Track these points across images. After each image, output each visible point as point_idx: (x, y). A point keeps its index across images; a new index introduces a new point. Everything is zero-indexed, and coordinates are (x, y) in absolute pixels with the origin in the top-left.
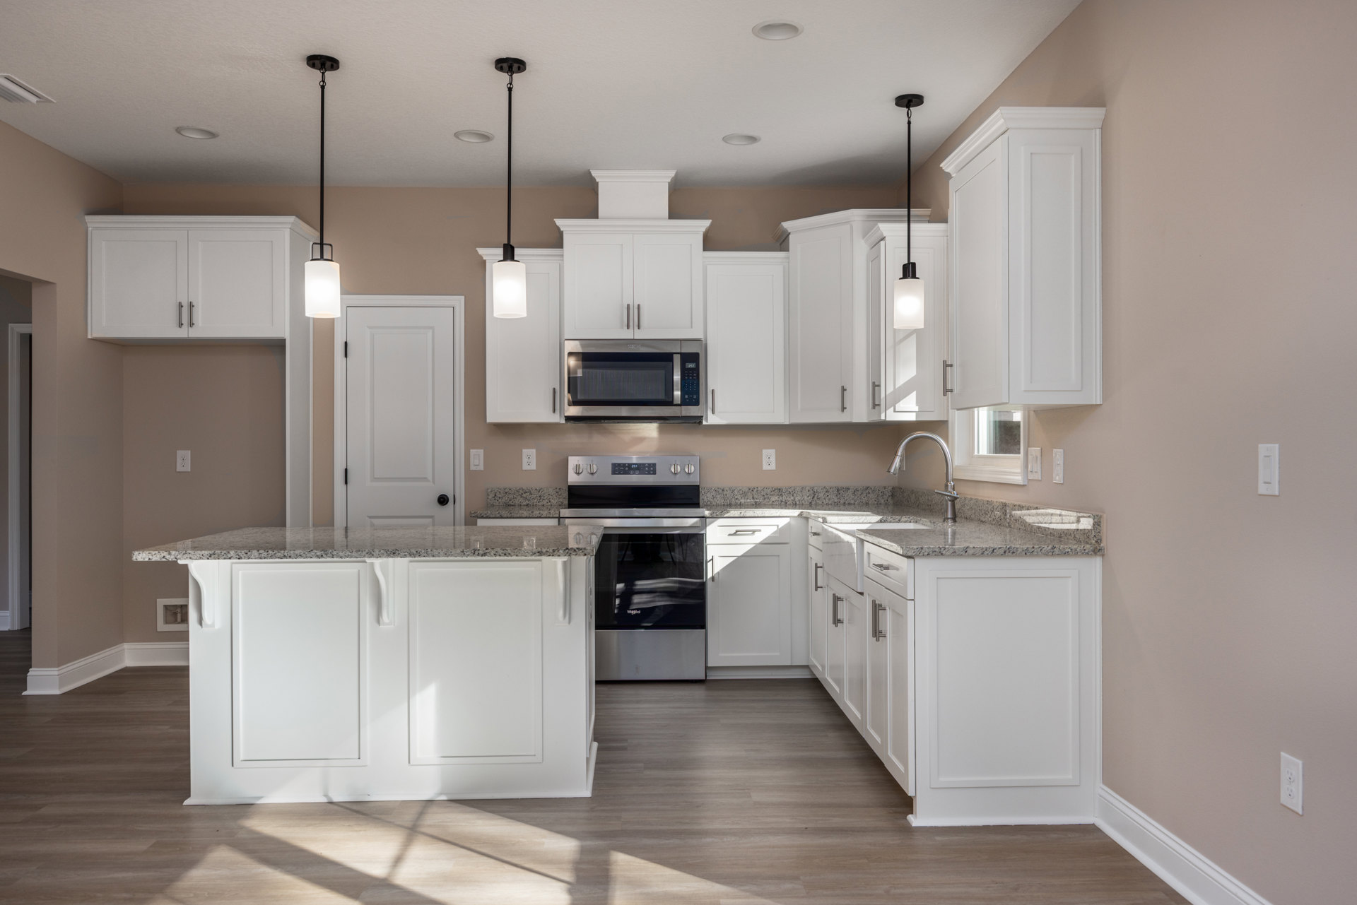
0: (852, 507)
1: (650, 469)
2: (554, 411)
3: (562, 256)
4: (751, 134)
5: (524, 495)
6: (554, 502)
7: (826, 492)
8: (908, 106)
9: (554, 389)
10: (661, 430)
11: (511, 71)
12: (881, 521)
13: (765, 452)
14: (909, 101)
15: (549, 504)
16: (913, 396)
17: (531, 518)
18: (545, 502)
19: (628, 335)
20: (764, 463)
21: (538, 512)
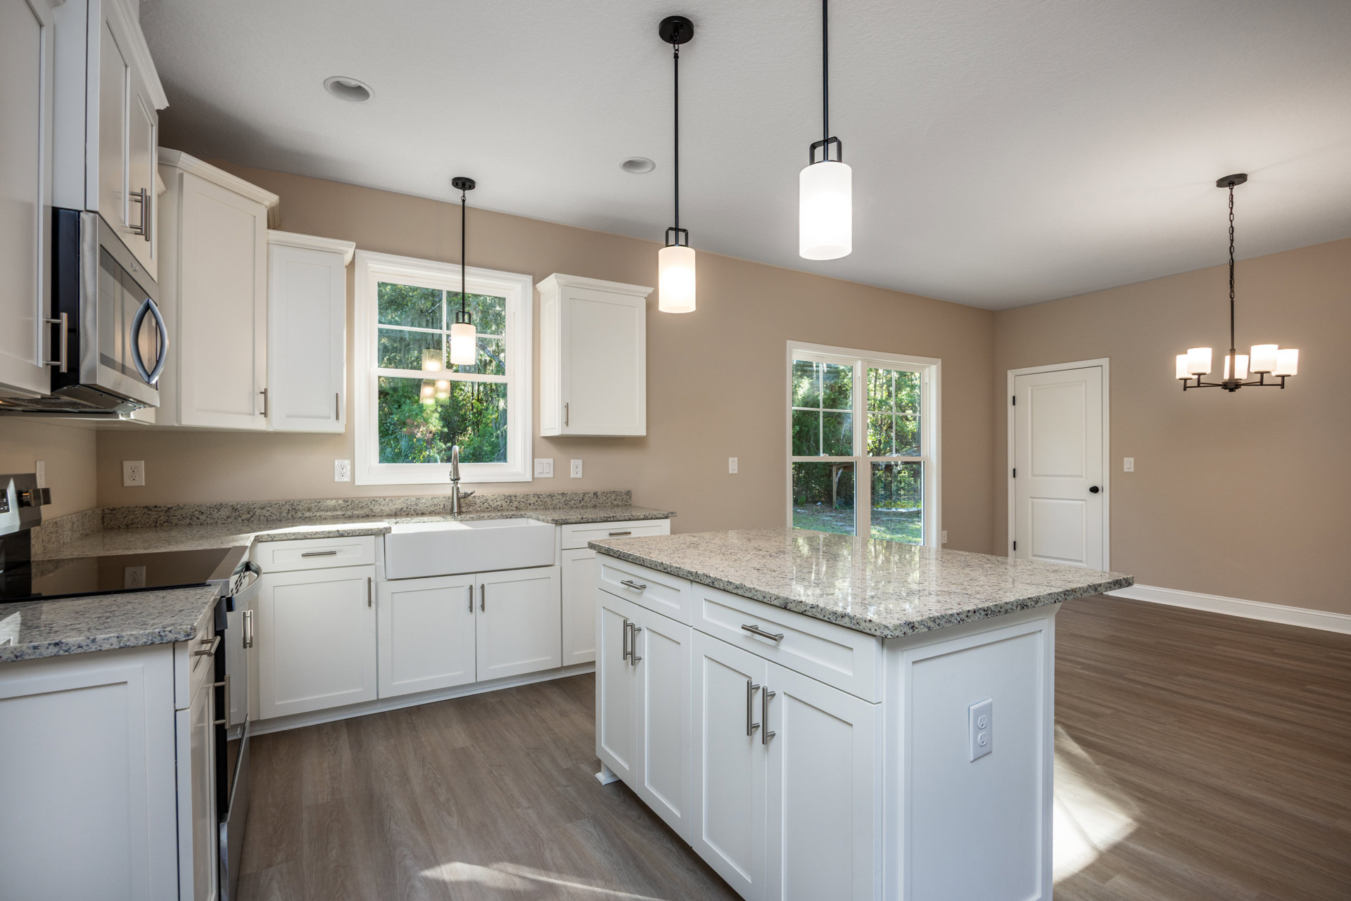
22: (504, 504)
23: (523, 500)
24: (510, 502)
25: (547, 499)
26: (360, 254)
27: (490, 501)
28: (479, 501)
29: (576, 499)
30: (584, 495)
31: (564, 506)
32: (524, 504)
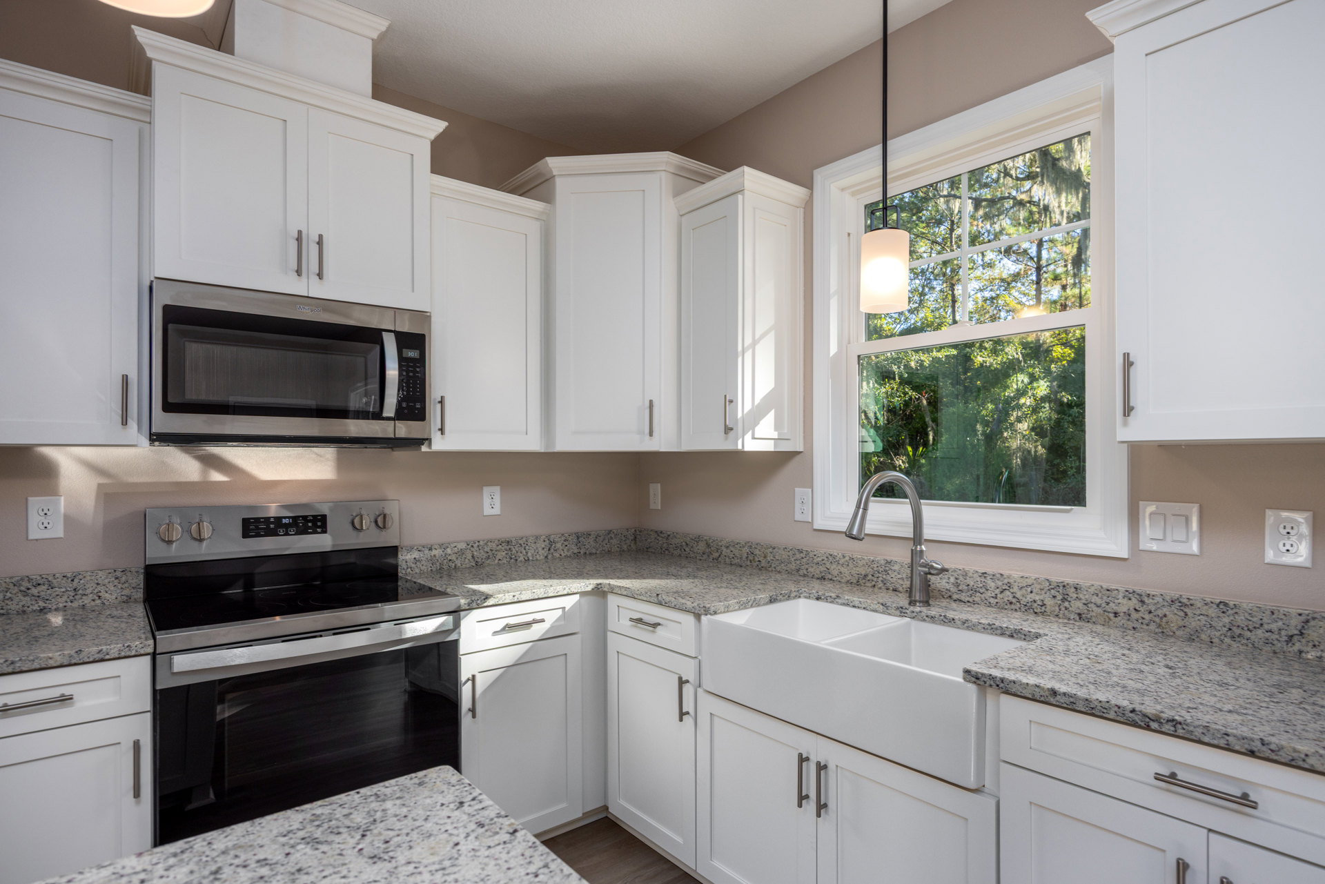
0: (593, 557)
1: (314, 524)
2: (124, 422)
3: (150, 113)
5: (34, 591)
6: (111, 596)
7: (565, 541)
9: (125, 379)
13: (487, 490)
15: (98, 602)
16: (770, 418)
17: (75, 664)
18: (87, 600)
19: (298, 287)
20: (485, 506)
21: (95, 649)
22: (1050, 601)
24: (1064, 599)
25: (1165, 610)
26: (819, 175)
27: (1015, 589)
28: (993, 585)
29: (1274, 626)
30: (1307, 621)
31: (1227, 640)
32: (1100, 610)
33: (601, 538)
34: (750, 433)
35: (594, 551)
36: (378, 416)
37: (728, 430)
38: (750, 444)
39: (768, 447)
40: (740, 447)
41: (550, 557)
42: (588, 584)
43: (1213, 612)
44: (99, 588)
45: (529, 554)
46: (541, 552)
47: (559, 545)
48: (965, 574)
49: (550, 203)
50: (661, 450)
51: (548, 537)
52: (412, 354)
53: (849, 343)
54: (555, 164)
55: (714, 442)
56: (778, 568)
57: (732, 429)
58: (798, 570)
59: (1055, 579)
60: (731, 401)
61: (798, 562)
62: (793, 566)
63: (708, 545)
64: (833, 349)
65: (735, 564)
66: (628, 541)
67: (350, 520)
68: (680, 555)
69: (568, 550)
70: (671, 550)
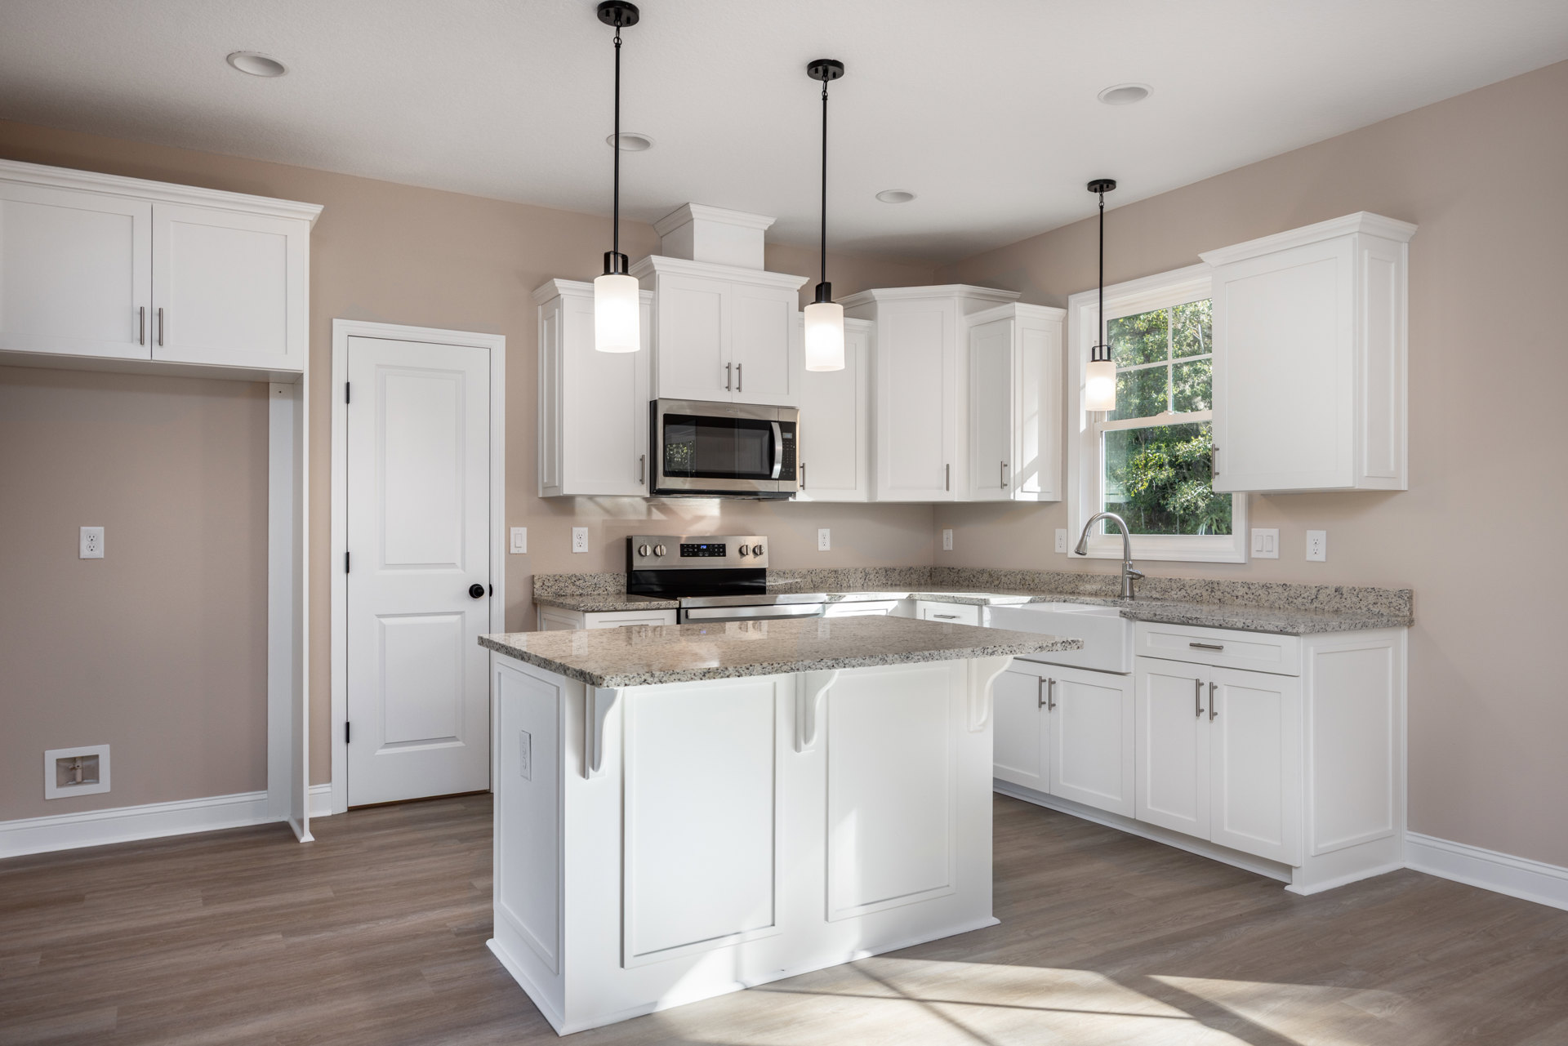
1: (719, 550)
2: (642, 483)
4: (906, 190)
5: (577, 583)
6: (612, 591)
8: (1102, 190)
9: (642, 457)
10: (723, 507)
11: (825, 77)
12: (1031, 602)
13: (821, 531)
14: (1102, 186)
16: (1035, 477)
18: (601, 591)
19: (727, 398)
20: (819, 544)
22: (1205, 594)
23: (1228, 590)
24: (1212, 591)
25: (1260, 592)
26: (1073, 299)
27: (1187, 588)
28: (1175, 586)
29: (1305, 595)
30: (1319, 591)
31: (1286, 606)
32: (1229, 596)
33: (904, 573)
34: (1020, 488)
35: (898, 583)
36: (768, 477)
37: (1003, 485)
38: (1020, 497)
39: (1034, 498)
40: (1012, 498)
41: (865, 585)
42: (904, 595)
43: (1280, 590)
44: (607, 584)
45: (851, 582)
46: (859, 581)
47: (872, 576)
48: (1160, 581)
49: (871, 320)
50: (956, 500)
51: (864, 569)
52: (789, 436)
53: (1095, 421)
54: (877, 293)
55: (994, 495)
56: (1042, 589)
57: (1006, 485)
58: (1056, 589)
59: (1208, 579)
60: (1006, 465)
61: (1056, 583)
62: (1053, 586)
63: (991, 575)
64: (1083, 426)
65: (1011, 589)
66: (925, 577)
67: (739, 547)
68: (968, 586)
69: (879, 581)
70: (961, 582)
